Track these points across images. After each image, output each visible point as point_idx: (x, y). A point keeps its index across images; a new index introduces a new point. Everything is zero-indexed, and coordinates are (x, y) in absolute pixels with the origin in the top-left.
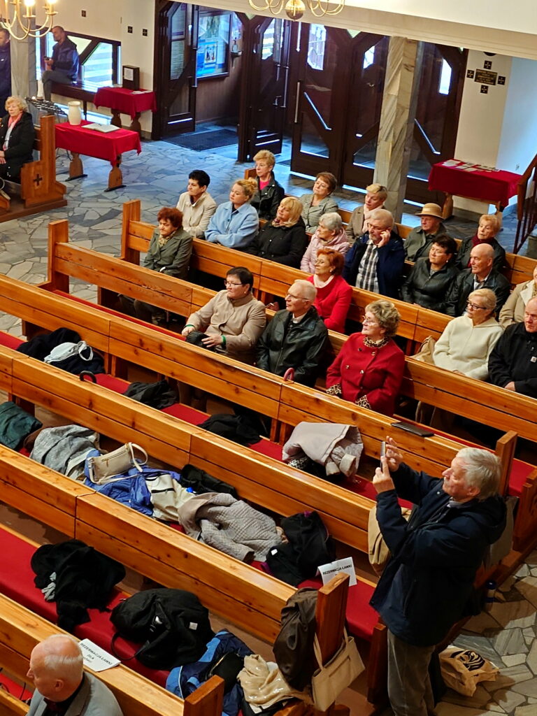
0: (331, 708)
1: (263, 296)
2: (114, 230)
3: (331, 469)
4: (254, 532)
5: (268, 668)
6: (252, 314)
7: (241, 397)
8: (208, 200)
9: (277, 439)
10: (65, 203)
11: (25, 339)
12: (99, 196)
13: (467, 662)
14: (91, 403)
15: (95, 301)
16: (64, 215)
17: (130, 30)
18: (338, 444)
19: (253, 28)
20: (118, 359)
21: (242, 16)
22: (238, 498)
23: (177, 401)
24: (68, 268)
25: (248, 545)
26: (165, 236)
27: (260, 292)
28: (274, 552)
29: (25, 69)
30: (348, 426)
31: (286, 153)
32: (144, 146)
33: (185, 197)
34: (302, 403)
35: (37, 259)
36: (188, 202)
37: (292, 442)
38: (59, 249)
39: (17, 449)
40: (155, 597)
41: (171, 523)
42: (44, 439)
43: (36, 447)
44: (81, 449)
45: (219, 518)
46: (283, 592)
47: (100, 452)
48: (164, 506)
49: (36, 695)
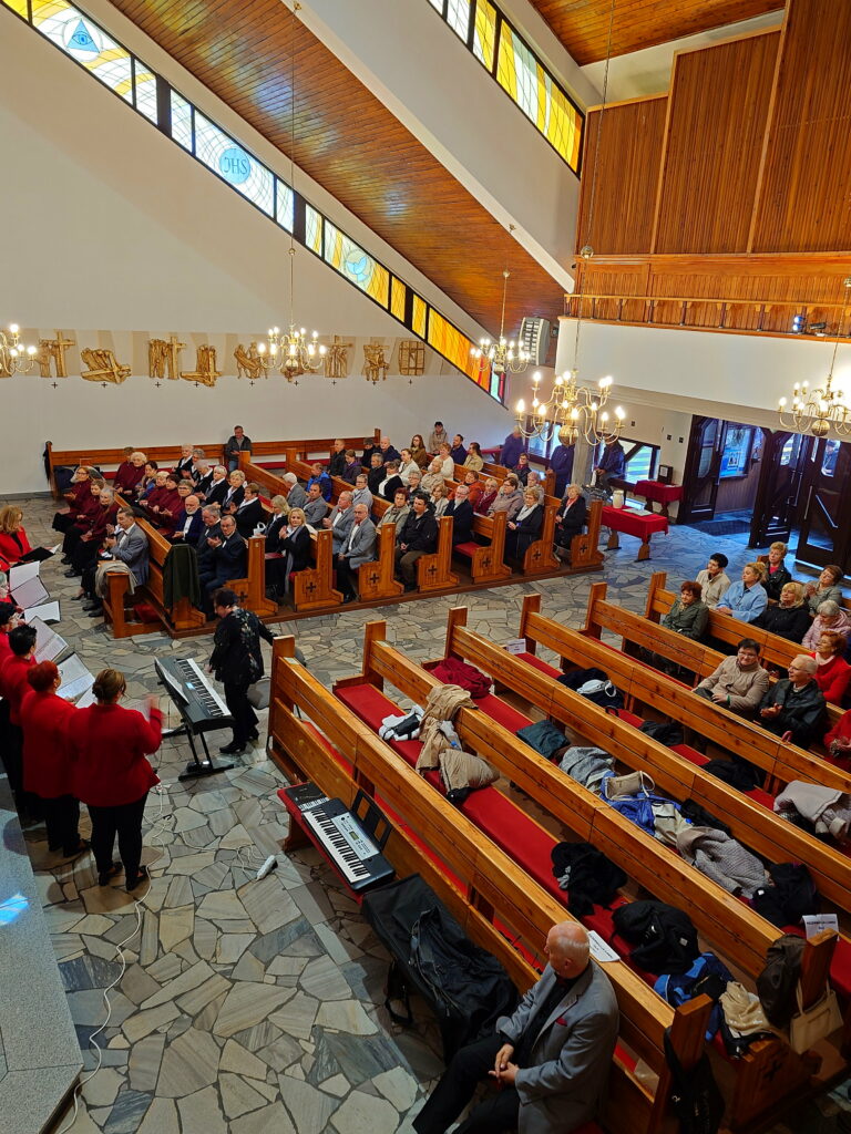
0: (806, 1053)
2: (641, 594)
3: (821, 828)
4: (744, 870)
5: (748, 998)
6: (757, 679)
7: (740, 748)
8: (724, 578)
9: (770, 790)
10: (602, 568)
11: (561, 671)
12: (630, 565)
14: (613, 732)
15: (619, 648)
16: (600, 577)
17: (669, 438)
18: (829, 807)
19: (775, 440)
20: (636, 700)
21: (766, 431)
22: (732, 837)
23: (681, 742)
24: (602, 620)
25: (738, 881)
27: (763, 660)
28: (761, 892)
29: (584, 464)
30: (841, 793)
31: (793, 543)
32: (670, 528)
33: (704, 574)
34: (798, 764)
35: (576, 609)
36: (707, 578)
37: (785, 796)
38: (598, 605)
39: (550, 758)
40: (653, 908)
41: (670, 846)
42: (572, 755)
43: (564, 761)
44: (600, 768)
45: (713, 850)
46: (771, 932)
47: (616, 775)
48: (666, 829)
49: (549, 968)
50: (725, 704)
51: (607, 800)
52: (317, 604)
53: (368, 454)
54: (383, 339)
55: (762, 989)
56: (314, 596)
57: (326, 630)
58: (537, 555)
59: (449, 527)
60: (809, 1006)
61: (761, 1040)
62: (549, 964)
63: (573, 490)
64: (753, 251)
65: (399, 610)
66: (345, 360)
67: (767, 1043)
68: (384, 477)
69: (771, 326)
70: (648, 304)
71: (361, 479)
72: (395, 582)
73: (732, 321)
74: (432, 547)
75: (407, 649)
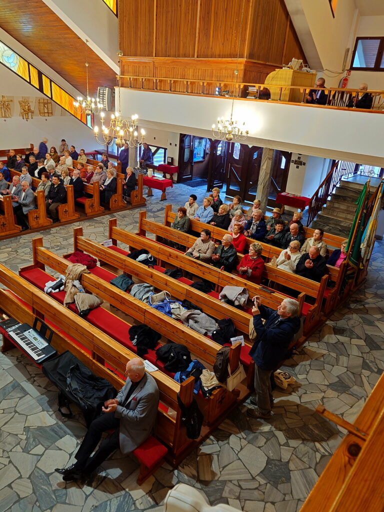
0: (234, 390)
1: (214, 240)
2: (162, 214)
3: (237, 303)
4: (208, 325)
5: (211, 374)
6: (210, 246)
7: (204, 276)
8: (196, 205)
9: (217, 291)
10: (146, 205)
11: (130, 252)
12: (158, 203)
13: (284, 376)
14: (152, 276)
15: (155, 240)
16: (145, 209)
17: (171, 144)
18: (239, 294)
19: (214, 144)
20: (162, 261)
21: (210, 140)
22: (202, 312)
23: (182, 276)
24: (146, 228)
25: (206, 329)
26: (180, 217)
27: (213, 238)
28: (215, 332)
29: (134, 158)
30: (243, 288)
31: (224, 189)
32: (174, 185)
33: (188, 204)
34: (228, 279)
35: (135, 224)
36: (189, 206)
37: (223, 293)
38: (143, 221)
39: (125, 291)
40: (171, 346)
41: (178, 320)
42: (135, 288)
43: (132, 291)
44: (148, 292)
45: (196, 319)
46: (217, 347)
47: (154, 294)
48: (176, 313)
49: (128, 379)
50: (198, 258)
51: (151, 305)
52: (8, 233)
53: (28, 156)
54: (29, 97)
55: (215, 370)
56: (5, 229)
57: (14, 245)
58: (115, 201)
59: (72, 190)
60: (233, 372)
61: (216, 389)
62: (128, 377)
63: (129, 170)
64: (197, 57)
65: (51, 232)
66: (10, 109)
67: (218, 390)
68: (37, 168)
69: (207, 92)
70: (155, 81)
71: (24, 169)
72: (48, 219)
73: (191, 89)
74: (64, 200)
75: (56, 250)
